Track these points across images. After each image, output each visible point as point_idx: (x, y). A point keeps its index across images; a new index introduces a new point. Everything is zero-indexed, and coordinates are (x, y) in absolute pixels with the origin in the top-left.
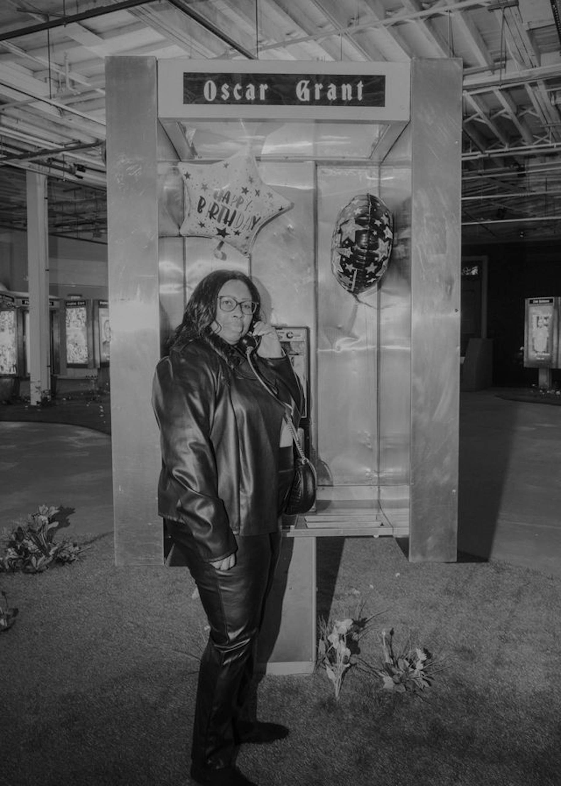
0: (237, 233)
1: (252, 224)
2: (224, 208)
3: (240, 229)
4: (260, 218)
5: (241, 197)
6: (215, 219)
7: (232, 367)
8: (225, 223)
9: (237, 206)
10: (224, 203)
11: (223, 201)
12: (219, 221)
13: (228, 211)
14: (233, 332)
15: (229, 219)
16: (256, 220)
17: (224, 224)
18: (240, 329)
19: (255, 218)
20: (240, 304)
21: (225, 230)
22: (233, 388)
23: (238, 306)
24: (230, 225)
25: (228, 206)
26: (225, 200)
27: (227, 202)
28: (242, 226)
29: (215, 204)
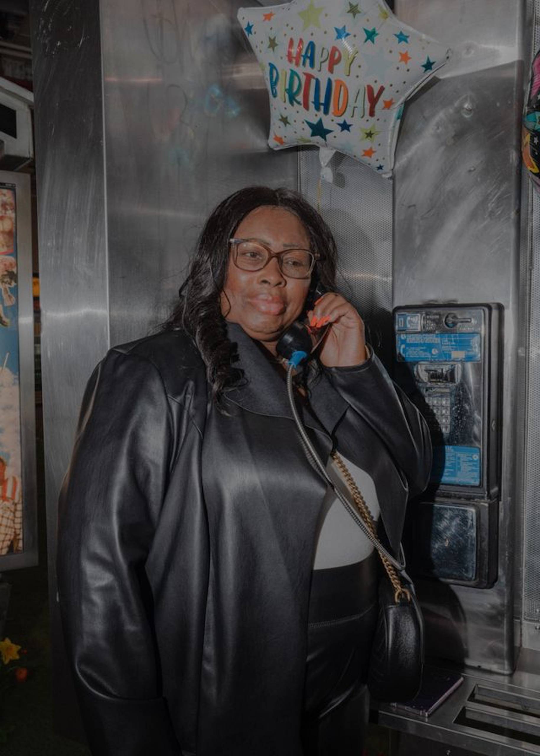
0: (345, 126)
1: (368, 105)
2: (309, 77)
3: (347, 117)
4: (382, 89)
5: (334, 49)
6: (299, 103)
7: (215, 387)
8: (317, 109)
9: (331, 70)
10: (308, 69)
11: (304, 64)
12: (306, 107)
13: (318, 82)
14: (267, 313)
15: (322, 100)
16: (375, 95)
17: (316, 112)
18: (275, 308)
19: (370, 89)
20: (278, 256)
21: (320, 122)
22: (213, 434)
23: (274, 260)
24: (326, 112)
25: (314, 72)
26: (308, 61)
27: (312, 65)
28: (349, 110)
29: (293, 73)
